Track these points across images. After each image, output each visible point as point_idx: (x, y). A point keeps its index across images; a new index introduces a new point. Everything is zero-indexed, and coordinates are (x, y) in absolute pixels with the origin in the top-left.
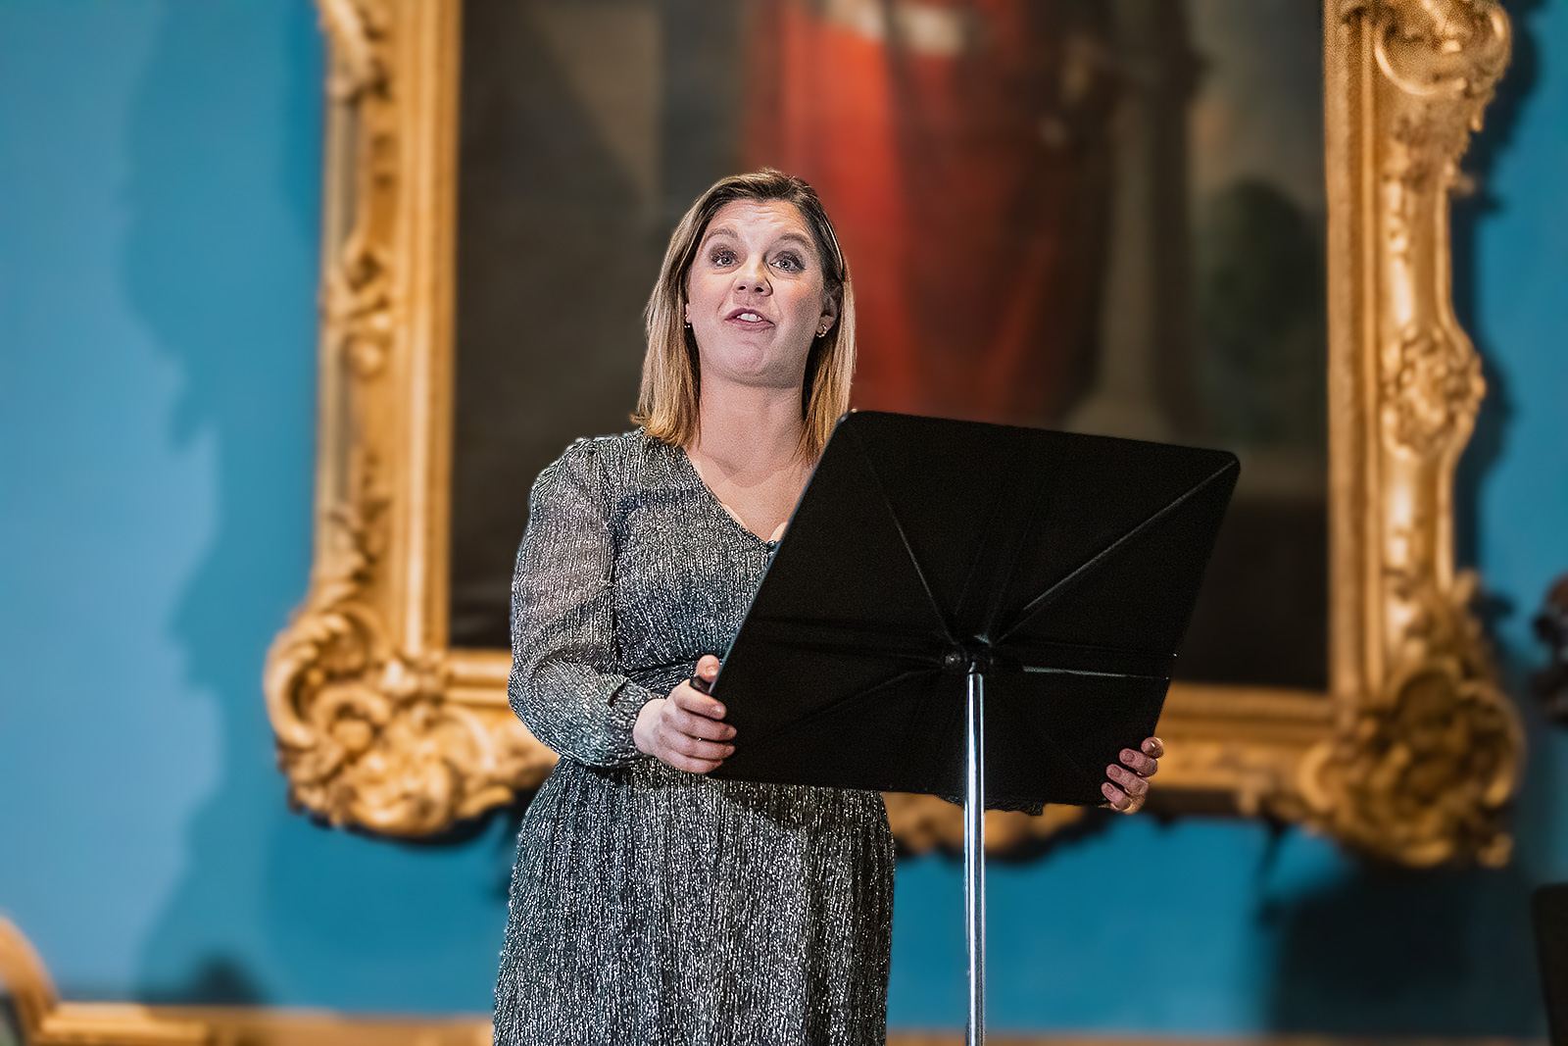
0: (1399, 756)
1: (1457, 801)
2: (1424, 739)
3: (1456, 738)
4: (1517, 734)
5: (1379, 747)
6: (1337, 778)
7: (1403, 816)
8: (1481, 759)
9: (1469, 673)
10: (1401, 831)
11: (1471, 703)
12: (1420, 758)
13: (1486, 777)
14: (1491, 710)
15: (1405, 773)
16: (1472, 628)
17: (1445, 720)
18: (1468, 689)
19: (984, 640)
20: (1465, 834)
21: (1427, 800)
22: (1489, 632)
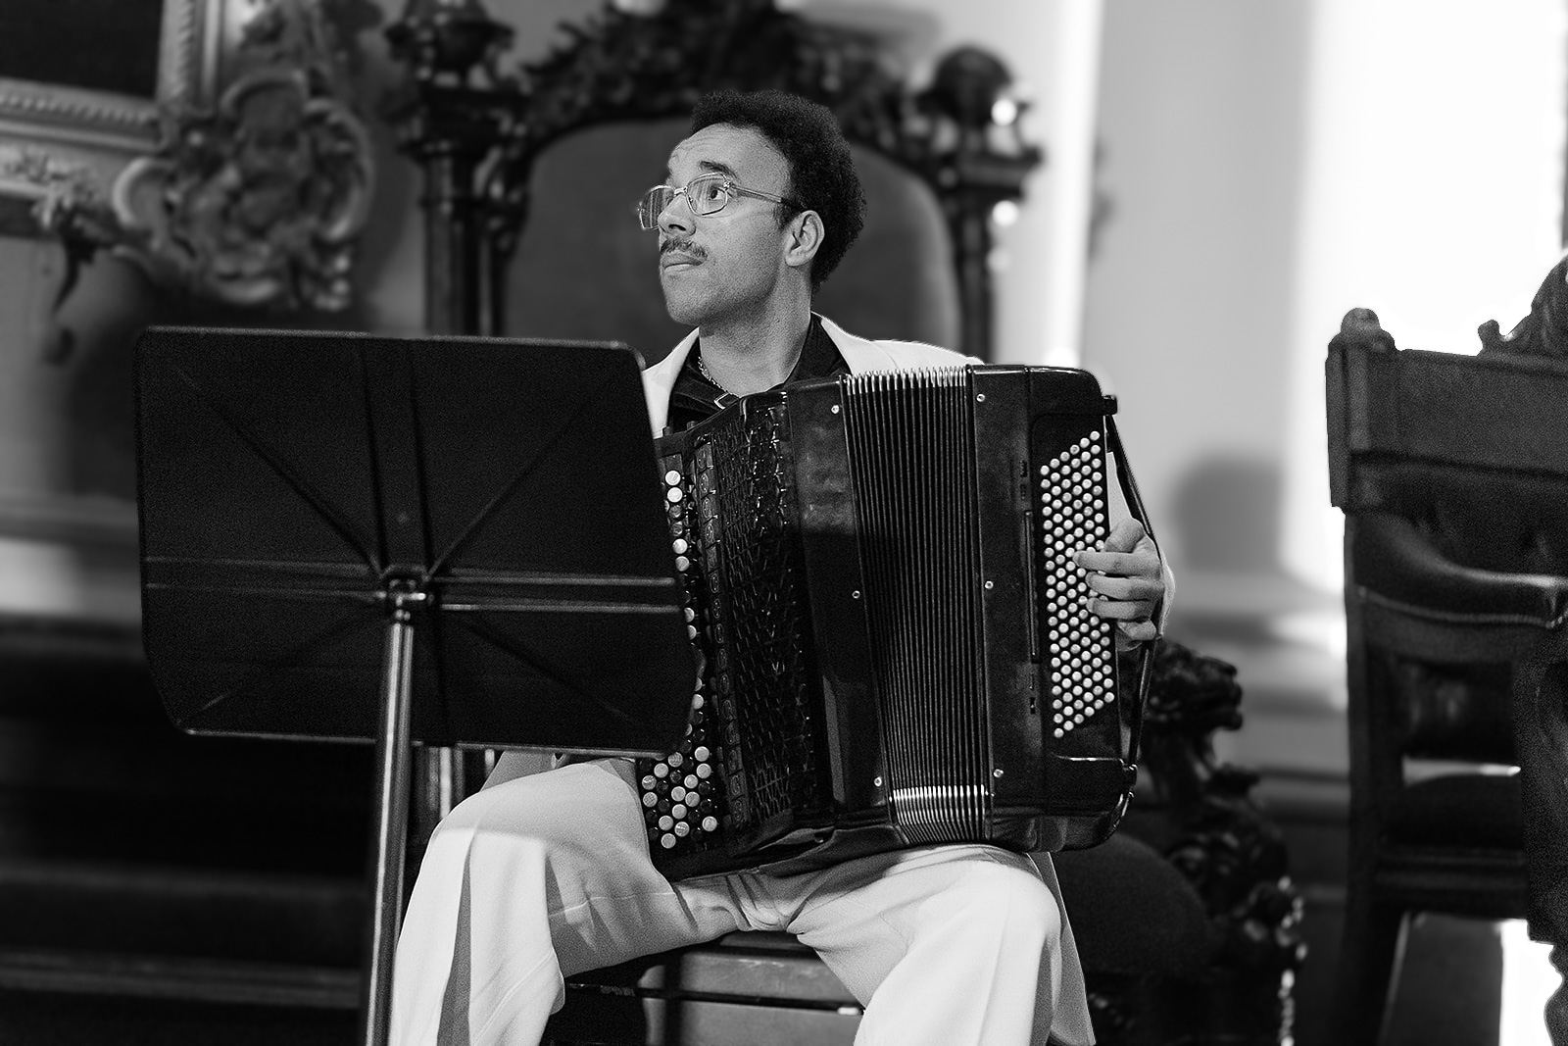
0: (230, 176)
1: (292, 234)
2: (259, 161)
3: (297, 163)
4: (367, 163)
5: (207, 165)
6: (152, 195)
7: (228, 247)
8: (326, 188)
9: (317, 90)
10: (224, 265)
11: (319, 118)
12: (252, 182)
13: (327, 213)
14: (339, 132)
15: (234, 196)
16: (323, 35)
17: (289, 141)
18: (315, 105)
20: (293, 271)
21: (258, 233)
22: (346, 40)
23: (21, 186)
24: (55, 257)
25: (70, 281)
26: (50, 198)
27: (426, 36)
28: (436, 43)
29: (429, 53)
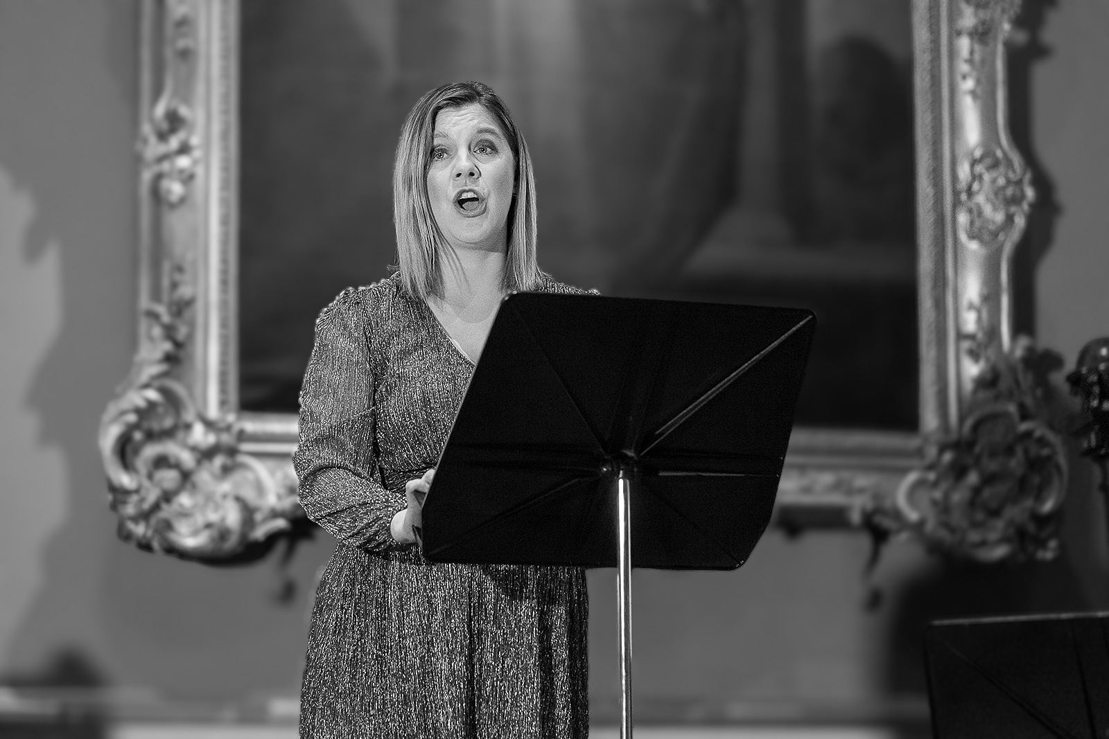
0: (973, 478)
1: (1016, 512)
2: (992, 466)
3: (1016, 464)
4: (1062, 460)
5: (958, 471)
6: (924, 497)
7: (975, 525)
8: (1036, 480)
9: (1025, 415)
10: (974, 536)
11: (1028, 434)
12: (988, 480)
13: (1039, 497)
14: (1042, 442)
15: (977, 491)
16: (1026, 380)
17: (1009, 451)
18: (1024, 427)
19: (630, 453)
20: (1021, 537)
21: (995, 513)
22: (1041, 380)
23: (836, 499)
24: (864, 542)
25: (875, 557)
26: (857, 506)
27: (1094, 378)
28: (1100, 381)
29: (1096, 390)
